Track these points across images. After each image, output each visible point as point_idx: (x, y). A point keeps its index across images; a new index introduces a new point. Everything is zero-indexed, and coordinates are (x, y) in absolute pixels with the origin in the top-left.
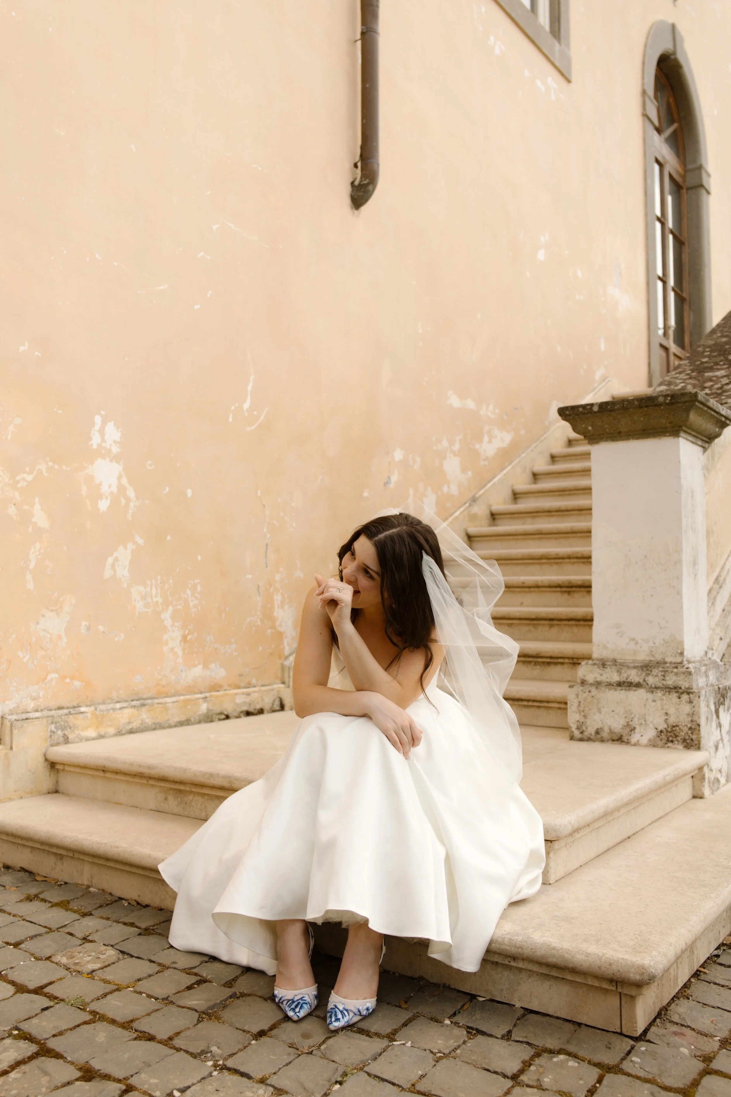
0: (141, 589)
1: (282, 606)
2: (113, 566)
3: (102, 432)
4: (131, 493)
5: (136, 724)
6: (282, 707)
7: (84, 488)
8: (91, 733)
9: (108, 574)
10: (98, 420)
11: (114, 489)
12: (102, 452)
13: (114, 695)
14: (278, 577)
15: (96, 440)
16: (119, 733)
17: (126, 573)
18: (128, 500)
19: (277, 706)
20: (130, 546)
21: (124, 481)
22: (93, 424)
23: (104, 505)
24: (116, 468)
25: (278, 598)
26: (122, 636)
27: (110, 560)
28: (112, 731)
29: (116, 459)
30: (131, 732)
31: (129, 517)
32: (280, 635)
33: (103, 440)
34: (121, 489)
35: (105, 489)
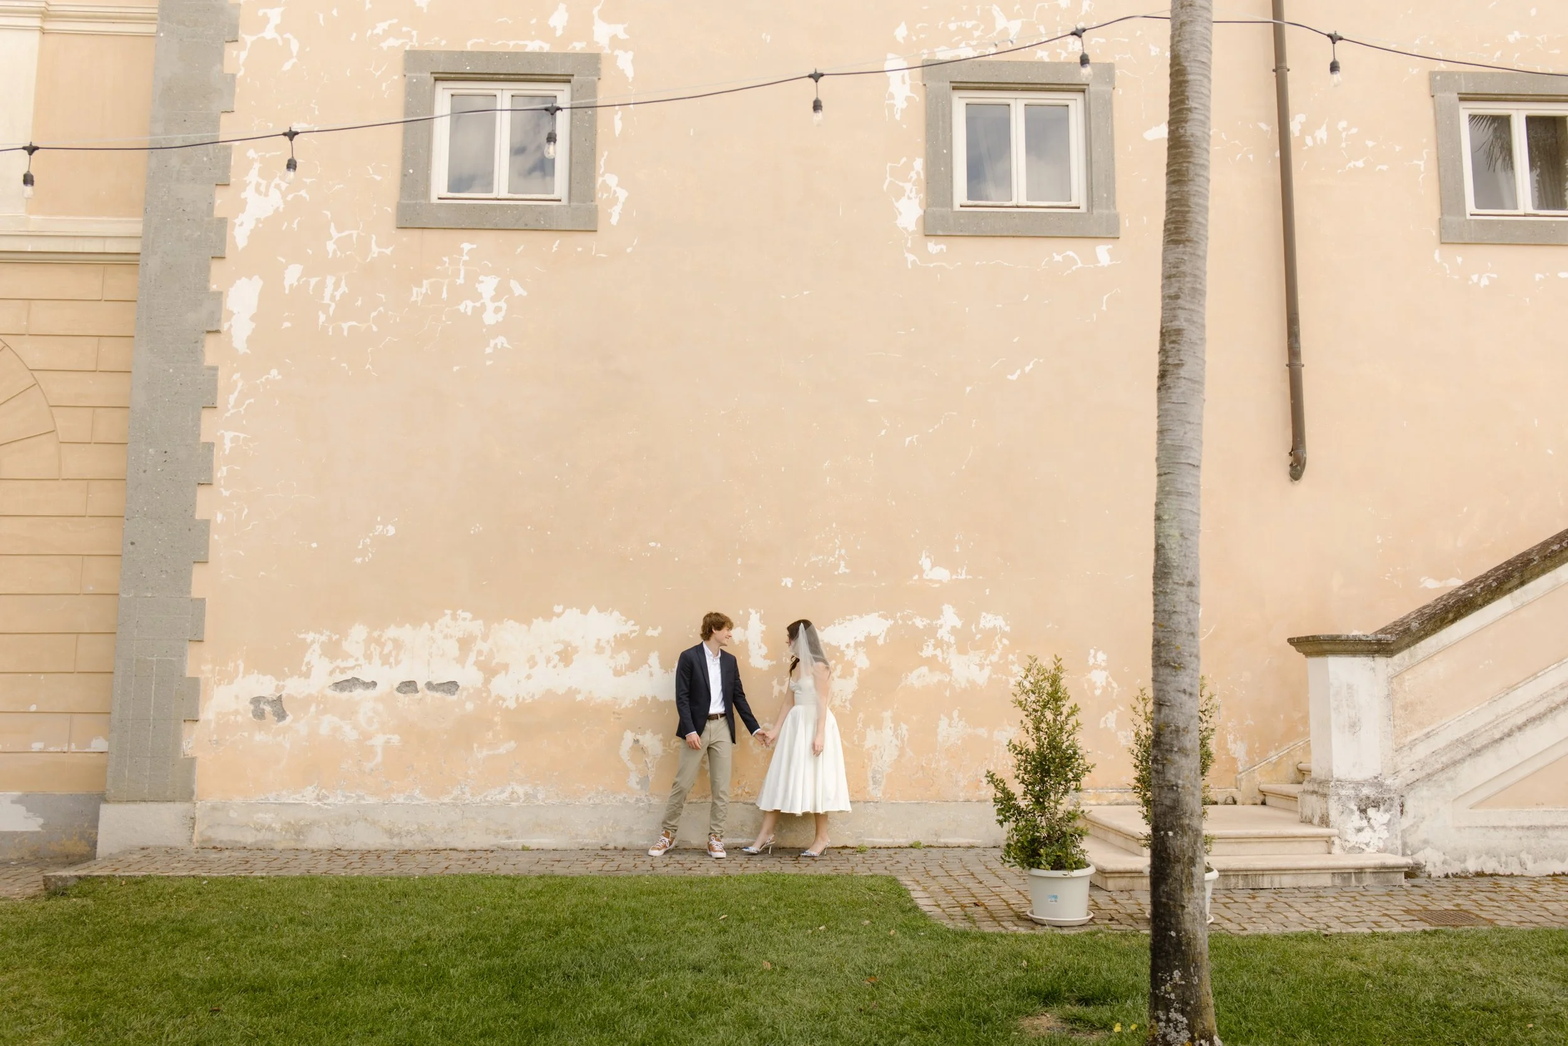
0: (1124, 733)
1: (1235, 741)
2: (1105, 722)
3: (1095, 657)
4: (1115, 685)
5: (1120, 801)
6: (1235, 802)
7: (1086, 686)
8: (1093, 802)
9: (1102, 726)
10: (1092, 652)
11: (1104, 684)
12: (1096, 667)
13: (1109, 785)
14: (1229, 724)
15: (1091, 661)
16: (1110, 804)
17: (1114, 725)
18: (1113, 688)
19: (1230, 800)
20: (1116, 711)
21: (1110, 679)
22: (1089, 654)
23: (1098, 692)
24: (1105, 674)
25: (1230, 738)
26: (1113, 757)
27: (1103, 719)
28: (1105, 802)
29: (1104, 669)
30: (1118, 804)
31: (1114, 697)
32: (1234, 760)
33: (1096, 660)
34: (1109, 684)
35: (1098, 684)
